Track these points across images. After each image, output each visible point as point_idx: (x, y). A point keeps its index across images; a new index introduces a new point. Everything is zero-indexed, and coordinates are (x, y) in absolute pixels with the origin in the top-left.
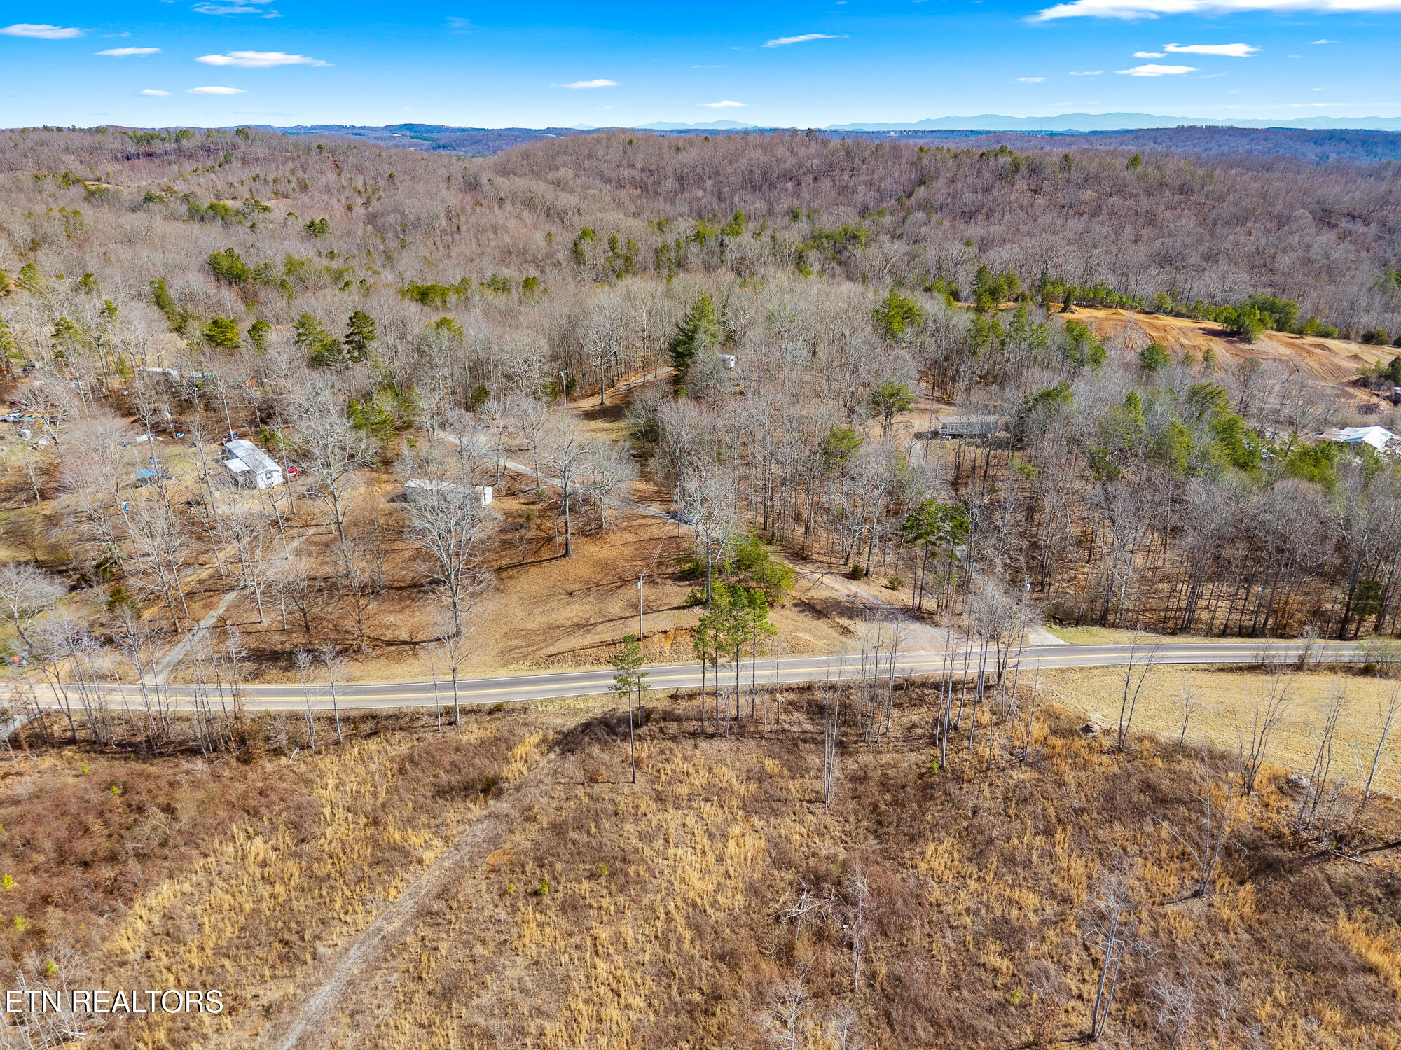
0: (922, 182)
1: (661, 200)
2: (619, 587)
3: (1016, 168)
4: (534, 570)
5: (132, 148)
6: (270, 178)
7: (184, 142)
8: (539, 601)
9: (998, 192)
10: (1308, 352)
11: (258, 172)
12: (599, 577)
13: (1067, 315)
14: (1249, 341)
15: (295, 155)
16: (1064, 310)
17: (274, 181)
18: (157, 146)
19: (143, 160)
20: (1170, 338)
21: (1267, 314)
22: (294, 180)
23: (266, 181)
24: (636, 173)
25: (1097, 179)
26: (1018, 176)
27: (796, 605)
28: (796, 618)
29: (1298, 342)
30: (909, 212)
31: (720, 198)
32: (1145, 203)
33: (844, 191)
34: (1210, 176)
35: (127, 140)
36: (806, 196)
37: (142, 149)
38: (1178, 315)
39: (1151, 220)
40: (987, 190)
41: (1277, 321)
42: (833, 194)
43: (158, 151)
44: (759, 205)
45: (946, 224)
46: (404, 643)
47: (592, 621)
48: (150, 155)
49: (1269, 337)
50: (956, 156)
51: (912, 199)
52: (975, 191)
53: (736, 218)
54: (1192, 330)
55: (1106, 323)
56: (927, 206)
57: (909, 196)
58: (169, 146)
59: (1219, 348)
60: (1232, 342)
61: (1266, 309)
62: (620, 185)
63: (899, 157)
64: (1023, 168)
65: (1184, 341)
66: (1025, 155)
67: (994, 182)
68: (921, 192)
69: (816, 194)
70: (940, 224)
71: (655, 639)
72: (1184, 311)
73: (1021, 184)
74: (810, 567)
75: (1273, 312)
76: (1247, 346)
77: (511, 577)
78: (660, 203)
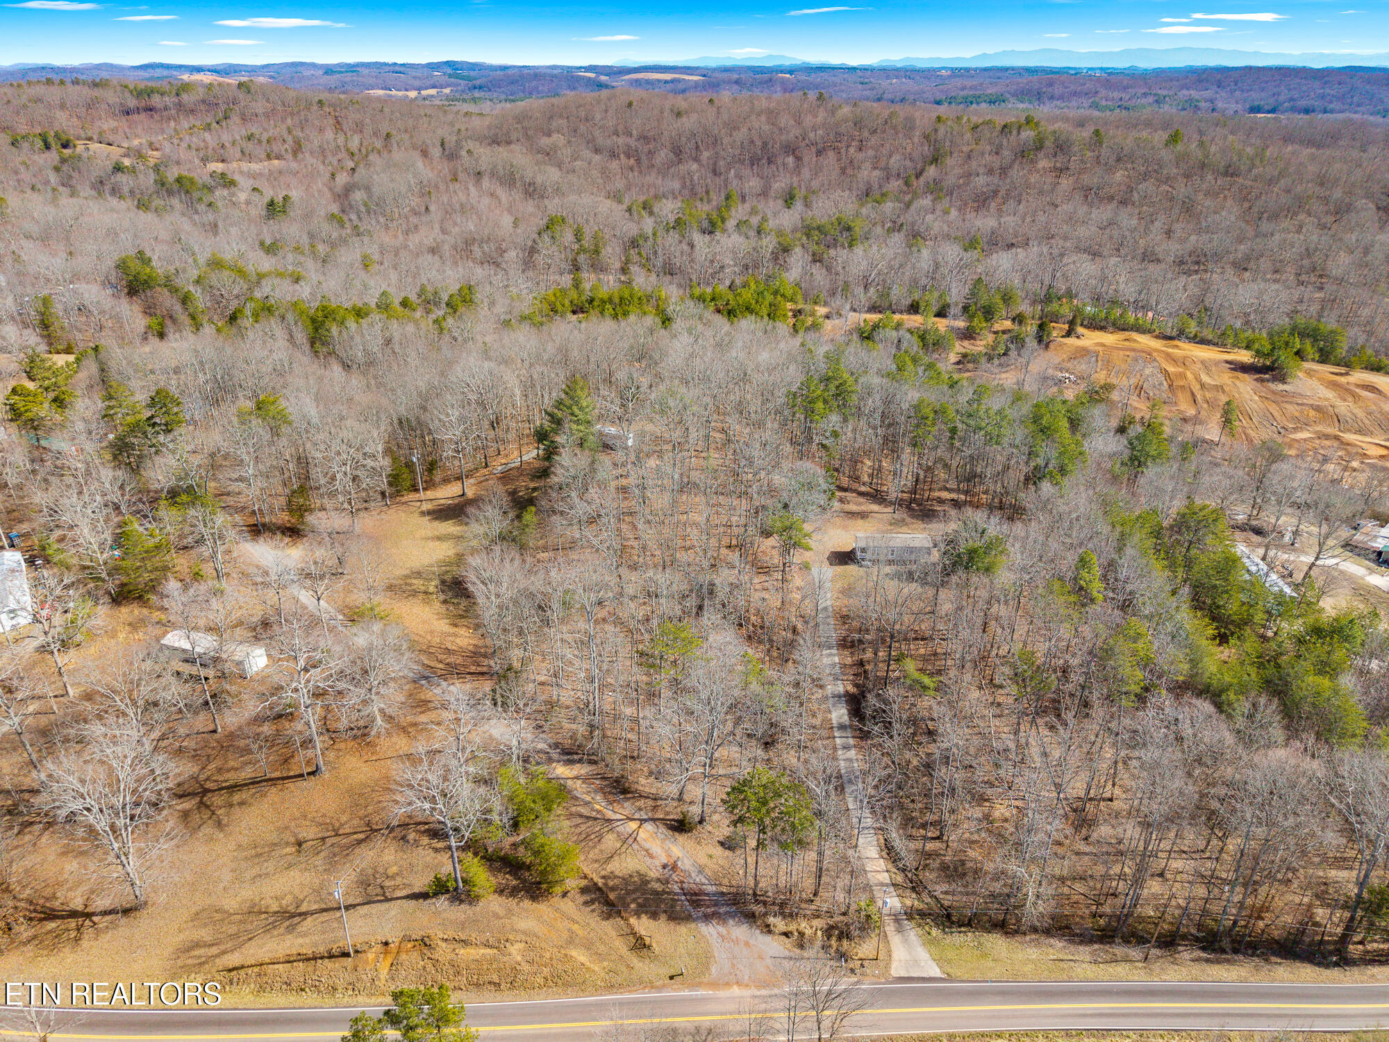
0: (935, 160)
1: (653, 175)
2: (360, 842)
3: (1039, 145)
4: (273, 793)
5: (132, 103)
6: (265, 137)
7: (185, 97)
8: (259, 852)
9: (1017, 173)
10: (1354, 395)
11: (254, 130)
12: (344, 819)
13: (1071, 341)
14: (1282, 379)
15: (296, 110)
16: (1069, 334)
17: (268, 141)
18: (156, 100)
19: (143, 116)
20: (1189, 374)
21: (1308, 342)
22: (290, 139)
23: (260, 142)
24: (632, 142)
25: (1131, 158)
26: (1041, 155)
27: (584, 890)
28: (576, 915)
29: (1343, 380)
30: (915, 196)
31: (715, 172)
32: (1182, 190)
33: (847, 169)
34: (1260, 155)
35: (127, 95)
36: (806, 173)
37: (143, 104)
38: (1204, 342)
39: (1188, 209)
40: (1004, 171)
41: (1321, 350)
42: (836, 173)
43: (159, 106)
44: (753, 184)
45: (954, 213)
46: (74, 914)
47: (303, 908)
48: (150, 109)
49: (1309, 373)
50: (975, 128)
51: (922, 179)
52: (990, 172)
53: (728, 198)
54: (1217, 363)
55: (1115, 353)
56: (936, 189)
57: (918, 176)
58: (169, 100)
59: (1246, 390)
60: (1262, 381)
61: (1308, 336)
62: (613, 155)
63: (912, 128)
64: (1048, 143)
65: (1205, 378)
66: (1051, 128)
67: (1013, 161)
68: (932, 171)
69: (817, 172)
70: (946, 212)
71: (371, 956)
72: (1210, 337)
73: (1043, 163)
74: (628, 808)
75: (1316, 340)
76: (1281, 387)
77: (242, 803)
78: (651, 178)
